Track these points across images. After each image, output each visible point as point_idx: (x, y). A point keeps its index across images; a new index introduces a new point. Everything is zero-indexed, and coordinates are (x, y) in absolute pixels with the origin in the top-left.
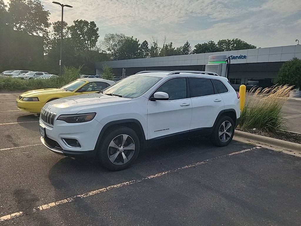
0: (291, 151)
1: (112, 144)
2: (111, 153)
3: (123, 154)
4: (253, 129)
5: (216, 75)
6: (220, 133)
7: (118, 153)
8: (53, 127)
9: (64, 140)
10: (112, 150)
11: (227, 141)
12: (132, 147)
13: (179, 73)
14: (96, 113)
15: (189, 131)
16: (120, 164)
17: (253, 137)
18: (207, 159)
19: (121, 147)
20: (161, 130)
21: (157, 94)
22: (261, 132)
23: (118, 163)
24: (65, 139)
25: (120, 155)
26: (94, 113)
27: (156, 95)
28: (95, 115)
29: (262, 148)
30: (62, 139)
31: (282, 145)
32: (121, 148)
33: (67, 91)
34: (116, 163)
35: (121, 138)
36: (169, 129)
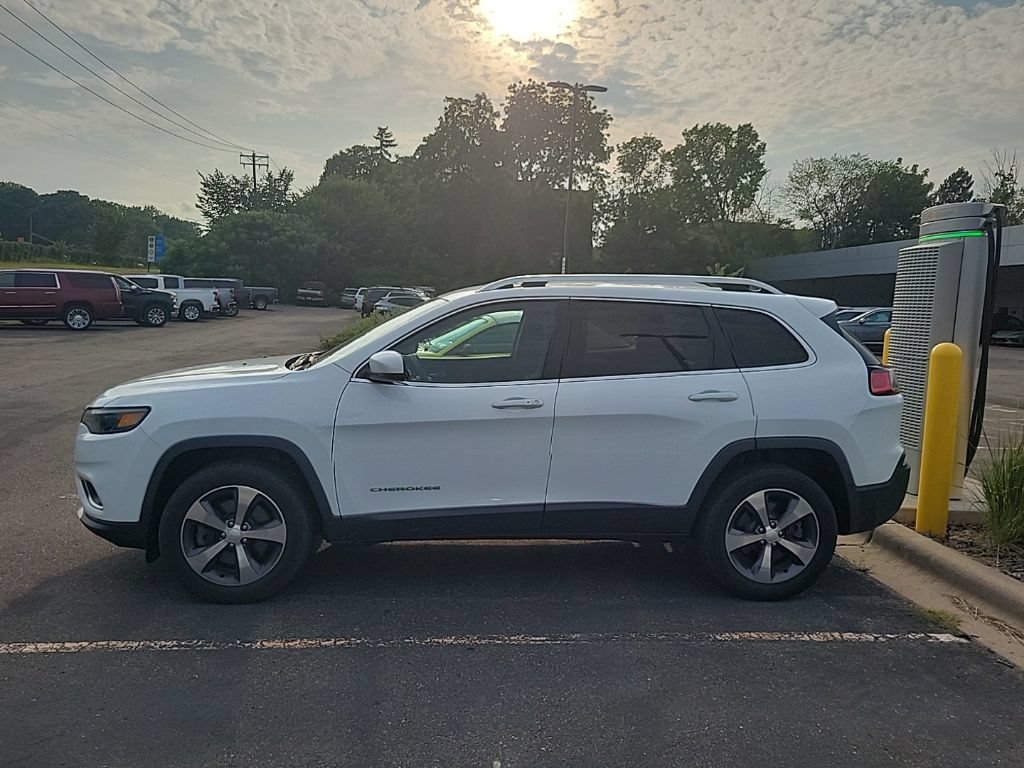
1: (198, 512)
2: (200, 541)
3: (239, 549)
5: (764, 291)
6: (736, 540)
7: (222, 544)
10: (201, 531)
11: (780, 578)
12: (277, 532)
13: (543, 284)
14: (149, 409)
16: (229, 581)
18: (583, 632)
19: (231, 527)
20: (403, 489)
23: (222, 576)
25: (230, 550)
28: (147, 415)
32: (236, 530)
34: (213, 577)
35: (232, 495)
36: (438, 488)
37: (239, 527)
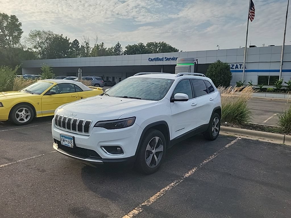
0: (264, 139)
1: (148, 147)
3: (155, 156)
5: (204, 76)
6: (213, 129)
8: (89, 136)
9: (103, 148)
11: (216, 135)
14: (136, 117)
16: (154, 166)
18: (215, 152)
19: (153, 150)
22: (232, 125)
26: (134, 118)
27: (175, 96)
29: (242, 138)
30: (101, 147)
31: (256, 135)
33: (33, 94)
34: (151, 166)
35: (154, 140)
36: (184, 128)
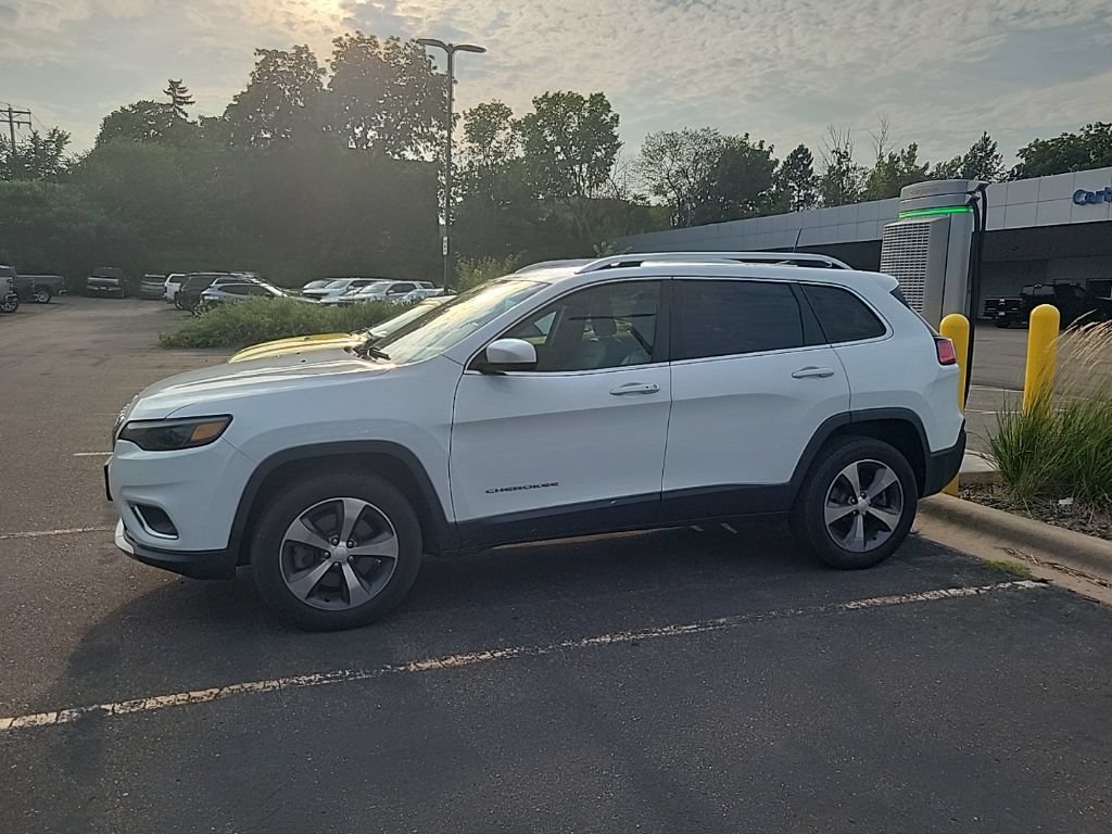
1: (298, 530)
2: (299, 564)
3: (347, 570)
4: (1061, 502)
5: (835, 266)
6: (833, 513)
7: (326, 565)
9: (136, 508)
10: (300, 553)
11: (872, 545)
12: (387, 546)
13: (638, 264)
14: (230, 417)
15: (658, 497)
16: (336, 605)
17: (1032, 536)
19: (336, 545)
20: (520, 488)
21: (499, 347)
22: (1087, 517)
23: (327, 601)
24: (139, 506)
25: (336, 570)
26: (226, 418)
27: (492, 350)
28: (227, 426)
29: (1052, 587)
30: (132, 504)
32: (342, 548)
34: (317, 602)
35: (336, 510)
36: (556, 484)
37: (344, 544)
